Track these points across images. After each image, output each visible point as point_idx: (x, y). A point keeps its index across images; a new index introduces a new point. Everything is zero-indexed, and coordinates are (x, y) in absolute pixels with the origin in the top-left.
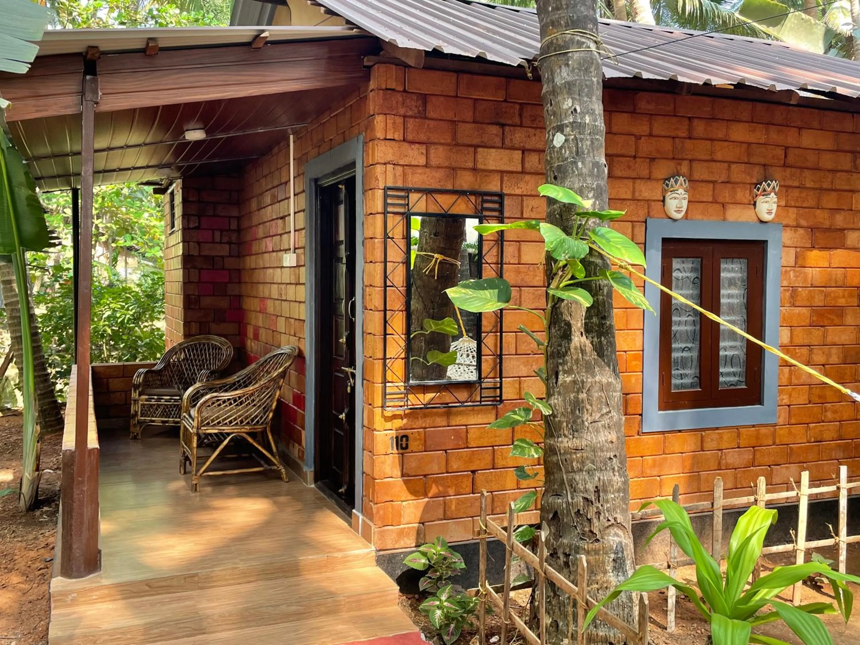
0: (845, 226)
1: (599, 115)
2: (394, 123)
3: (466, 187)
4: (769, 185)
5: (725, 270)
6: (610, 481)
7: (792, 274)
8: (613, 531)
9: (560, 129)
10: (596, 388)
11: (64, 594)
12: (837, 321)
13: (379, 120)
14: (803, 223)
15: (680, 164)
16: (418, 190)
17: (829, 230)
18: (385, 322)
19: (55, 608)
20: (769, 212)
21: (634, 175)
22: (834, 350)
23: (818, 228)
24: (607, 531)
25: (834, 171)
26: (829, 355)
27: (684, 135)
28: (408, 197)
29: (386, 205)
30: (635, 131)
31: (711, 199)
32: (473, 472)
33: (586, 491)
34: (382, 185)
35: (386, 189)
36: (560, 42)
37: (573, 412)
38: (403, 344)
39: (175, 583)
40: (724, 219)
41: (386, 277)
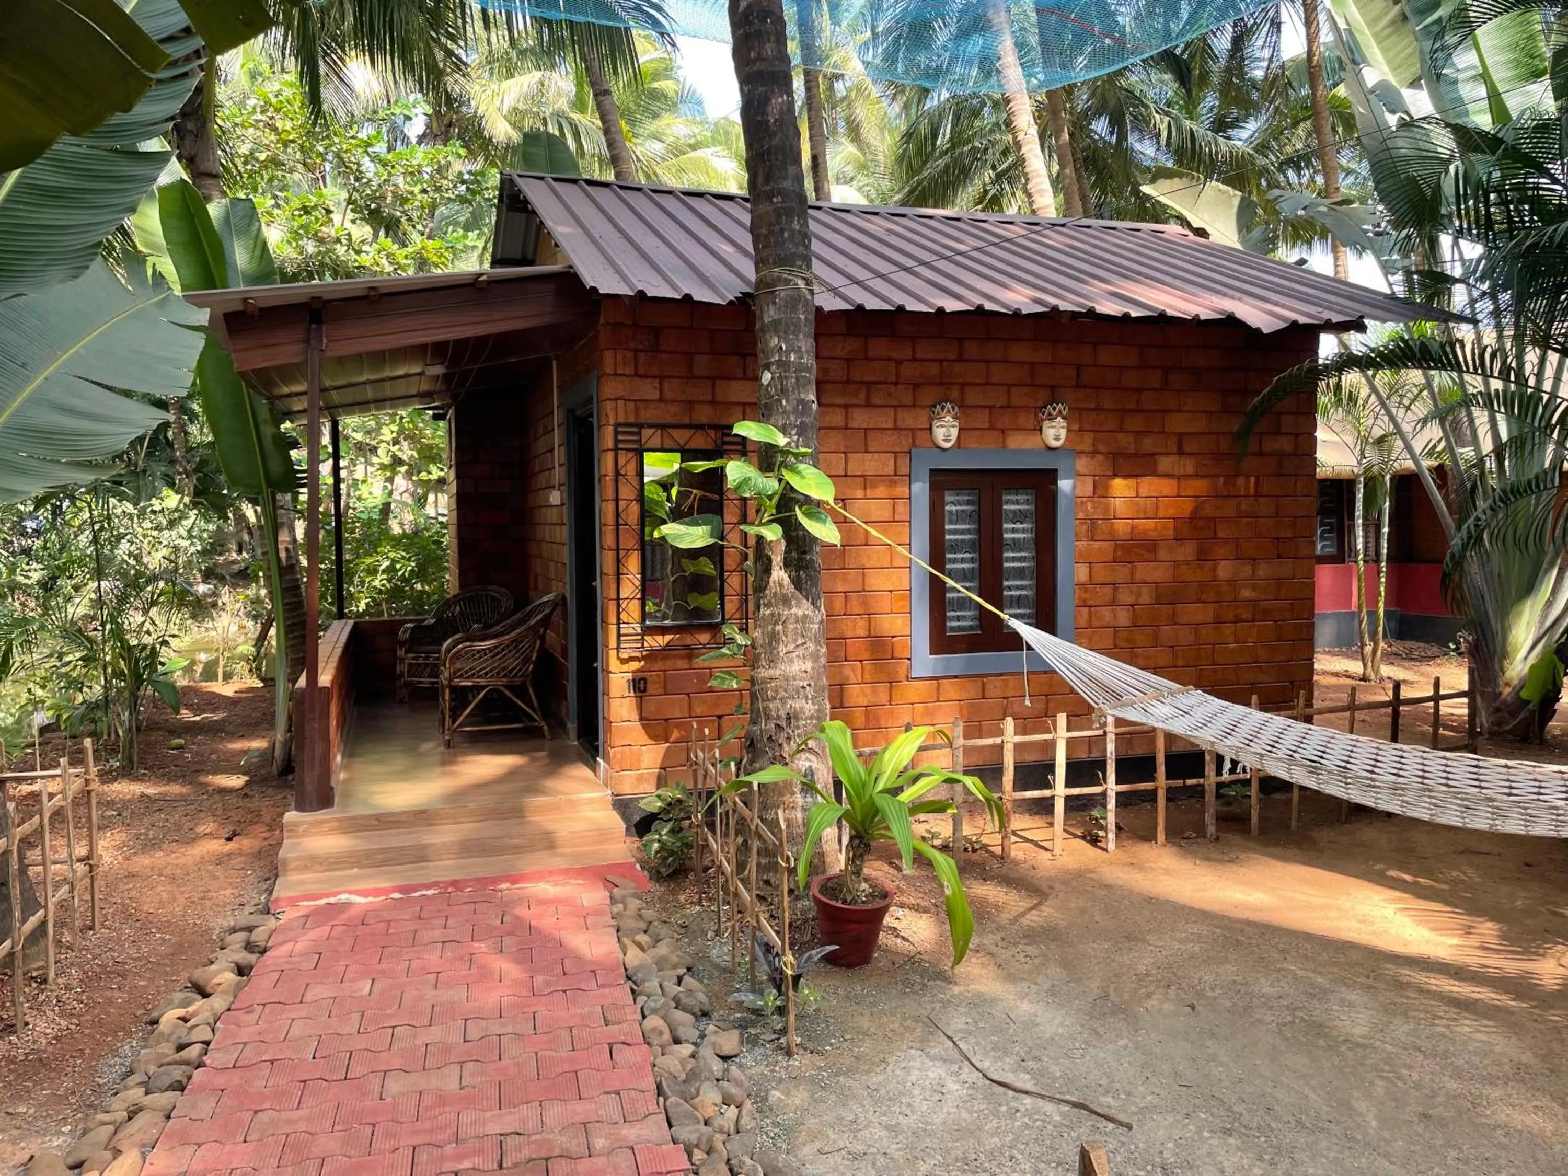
0: (1155, 450)
1: (807, 352)
2: (624, 357)
3: (704, 420)
4: (1054, 409)
5: (1008, 502)
6: (801, 708)
7: (1089, 505)
8: (804, 756)
9: (767, 367)
10: (792, 620)
11: (297, 824)
12: (1147, 556)
13: (608, 355)
14: (1102, 448)
15: (949, 389)
16: (651, 426)
17: (1136, 455)
18: (618, 561)
19: (288, 838)
20: (1057, 438)
21: (896, 403)
22: (1145, 590)
23: (1122, 454)
24: (798, 756)
25: (1139, 390)
26: (1139, 594)
27: (954, 357)
28: (640, 433)
29: (617, 441)
30: (895, 355)
31: (987, 425)
32: (720, 717)
33: (779, 717)
34: (612, 422)
35: (617, 425)
36: (769, 280)
37: (770, 643)
38: (638, 583)
39: (404, 818)
40: (1004, 447)
41: (618, 515)
